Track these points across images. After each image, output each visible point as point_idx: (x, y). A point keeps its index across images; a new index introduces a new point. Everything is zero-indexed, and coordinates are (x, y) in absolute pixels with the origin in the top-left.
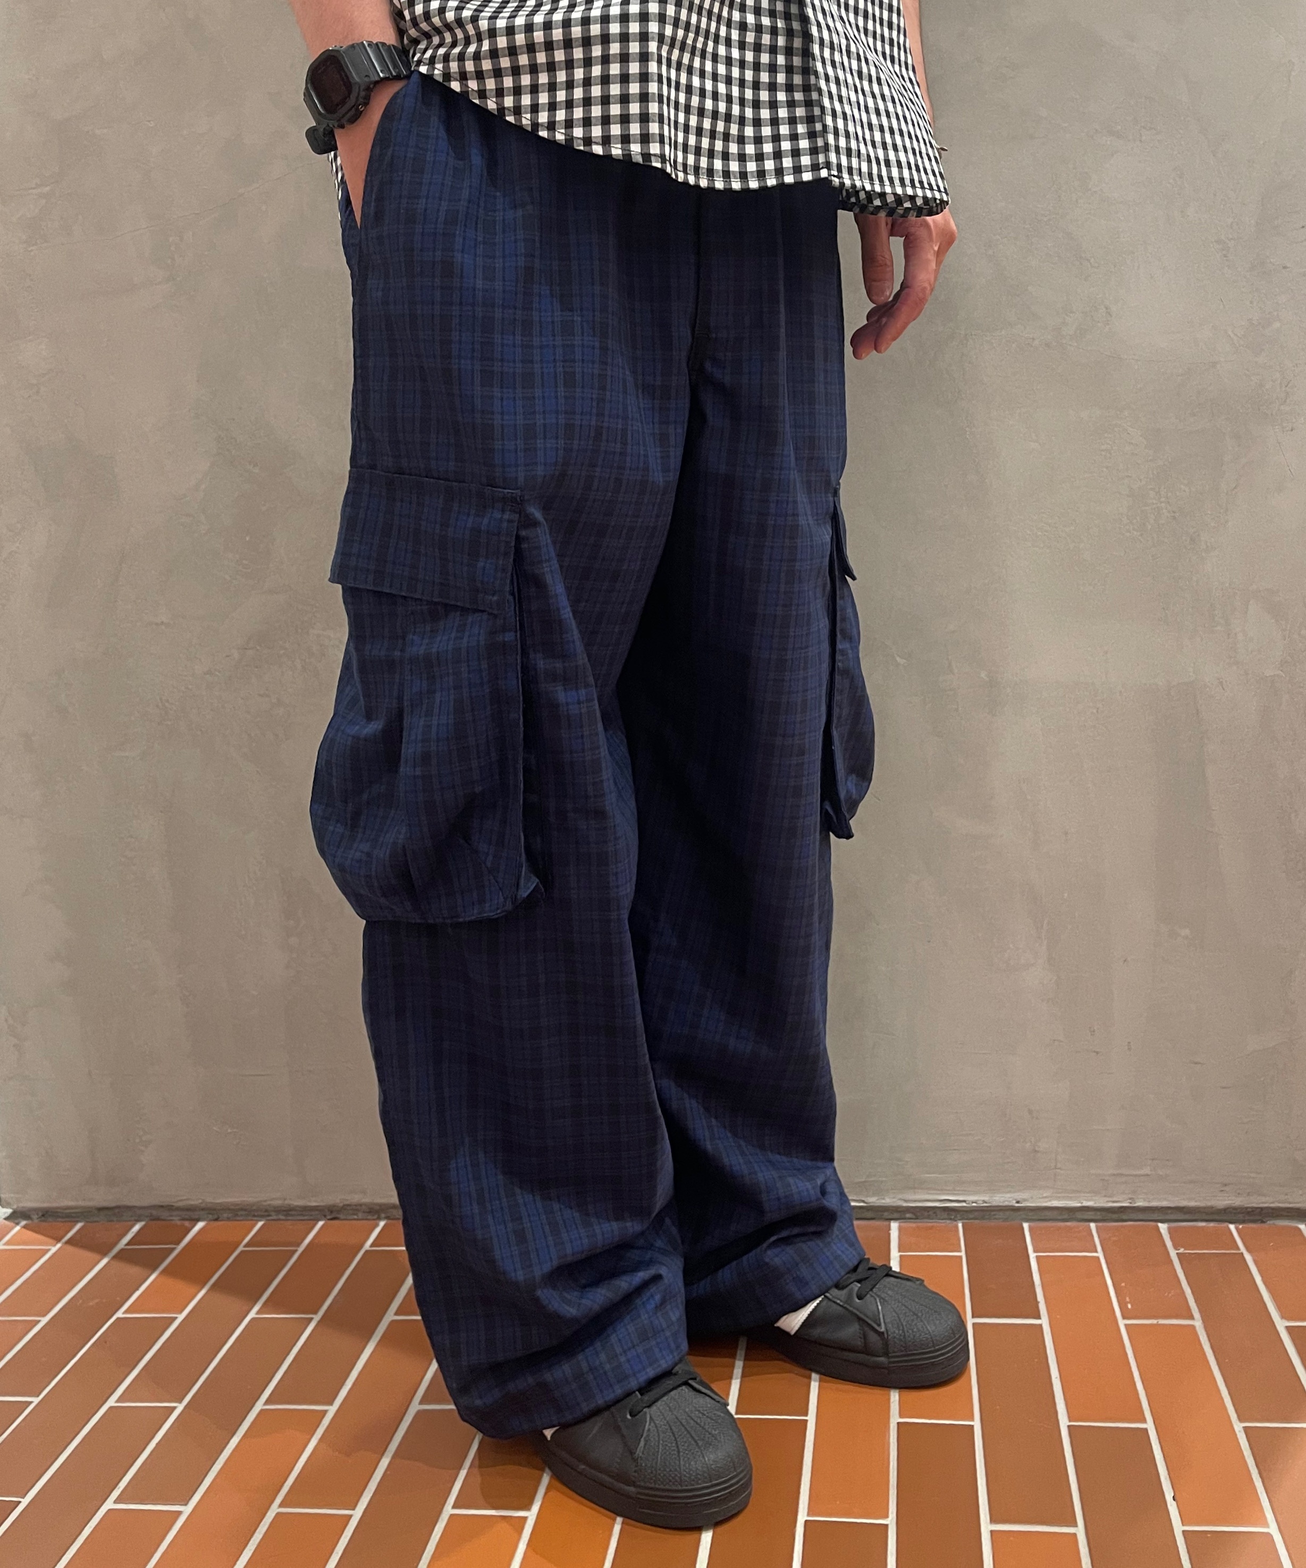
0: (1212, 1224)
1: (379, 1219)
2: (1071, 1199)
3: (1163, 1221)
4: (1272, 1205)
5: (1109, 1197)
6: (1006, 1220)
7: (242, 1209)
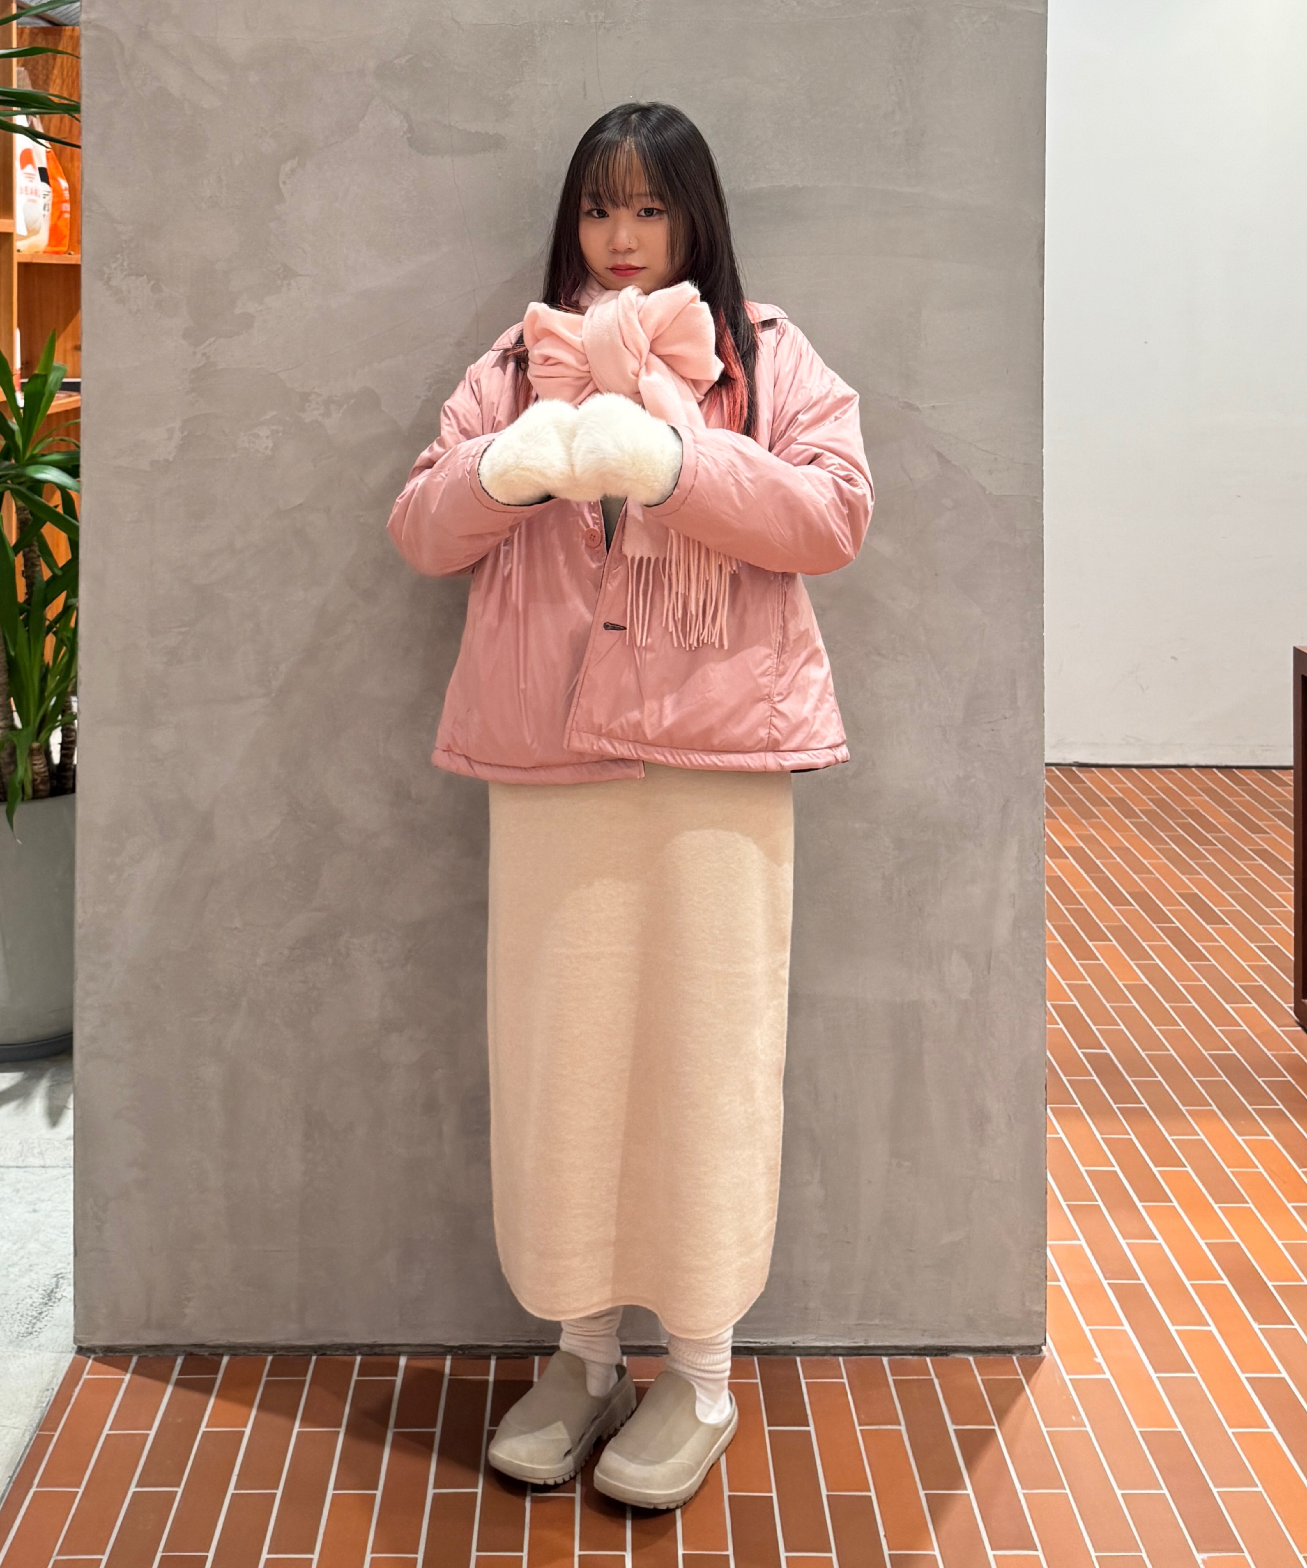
0: (916, 1358)
1: (356, 1355)
2: (827, 1341)
3: (886, 1355)
4: (954, 1344)
5: (853, 1339)
6: (785, 1354)
7: (255, 1347)
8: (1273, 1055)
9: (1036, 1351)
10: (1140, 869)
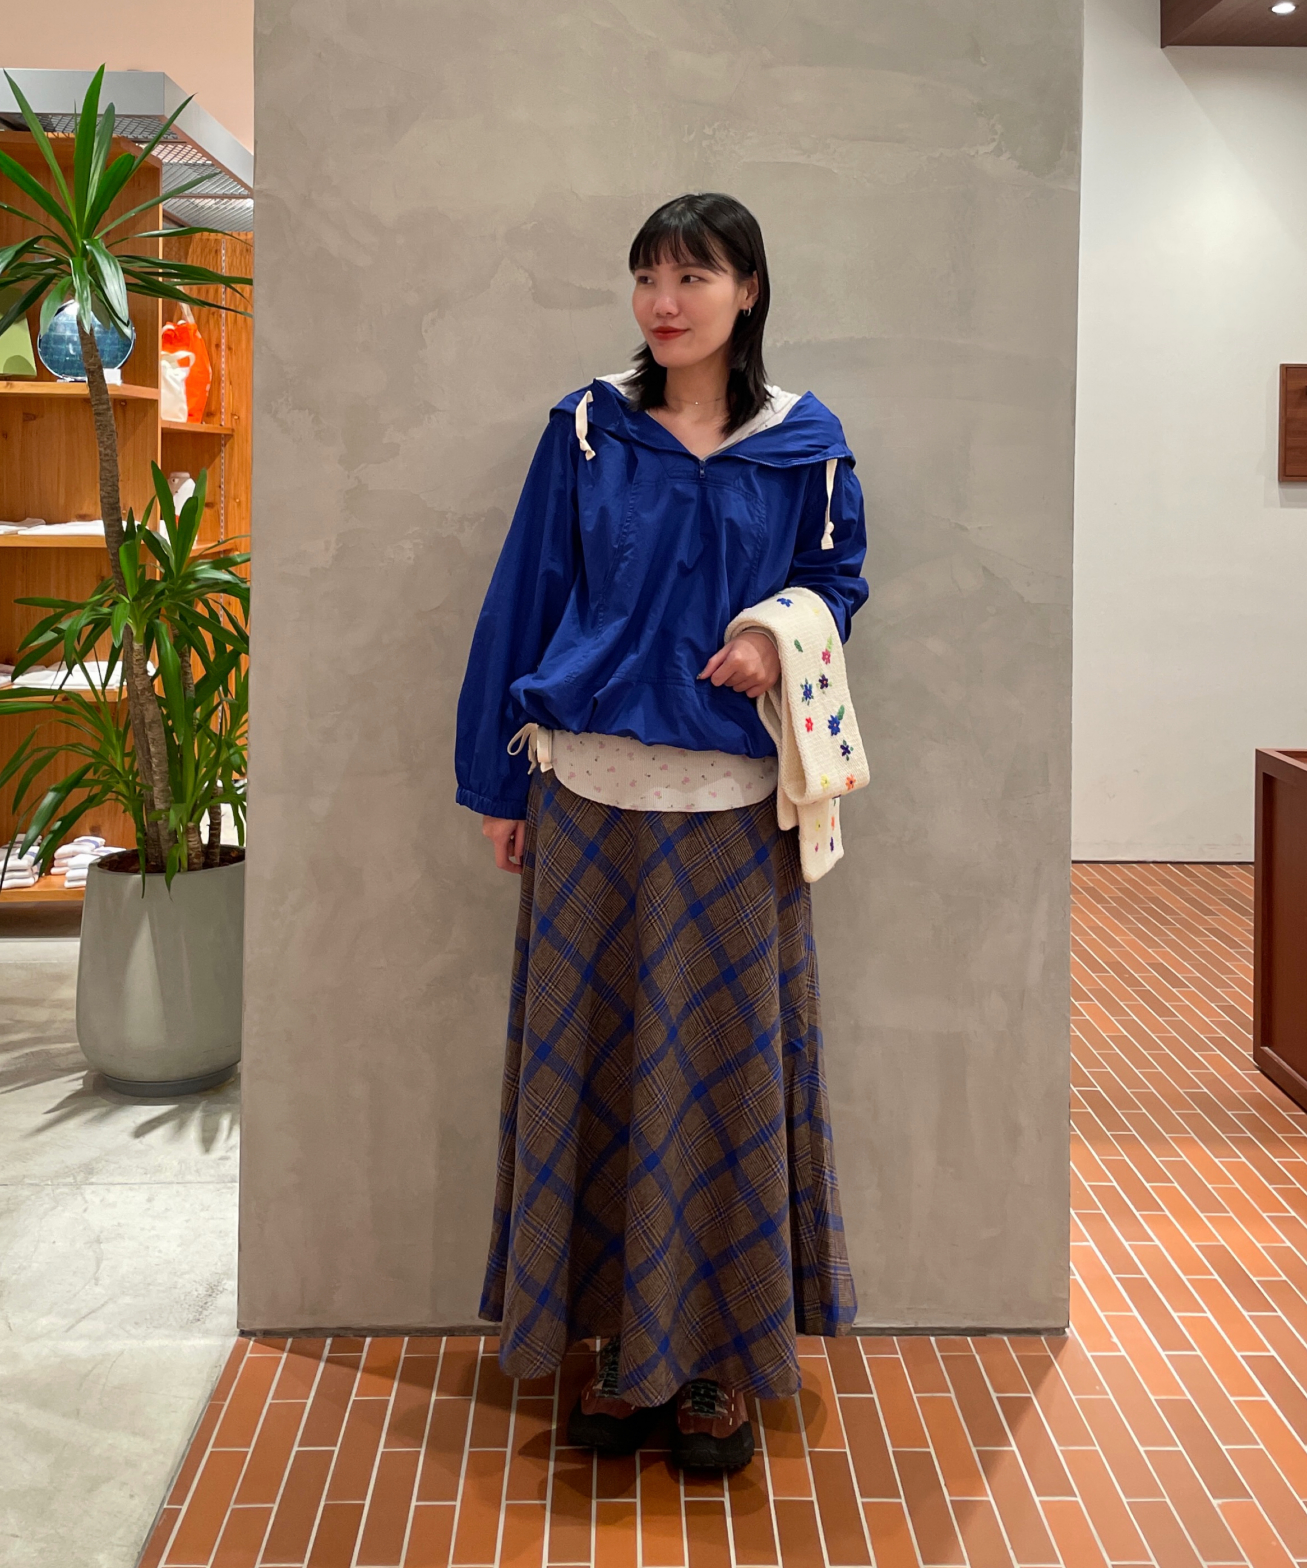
0: (958, 1338)
2: (883, 1322)
3: (932, 1336)
4: (991, 1326)
7: (392, 1329)
8: (1239, 1093)
9: (1061, 1332)
10: (1112, 943)
